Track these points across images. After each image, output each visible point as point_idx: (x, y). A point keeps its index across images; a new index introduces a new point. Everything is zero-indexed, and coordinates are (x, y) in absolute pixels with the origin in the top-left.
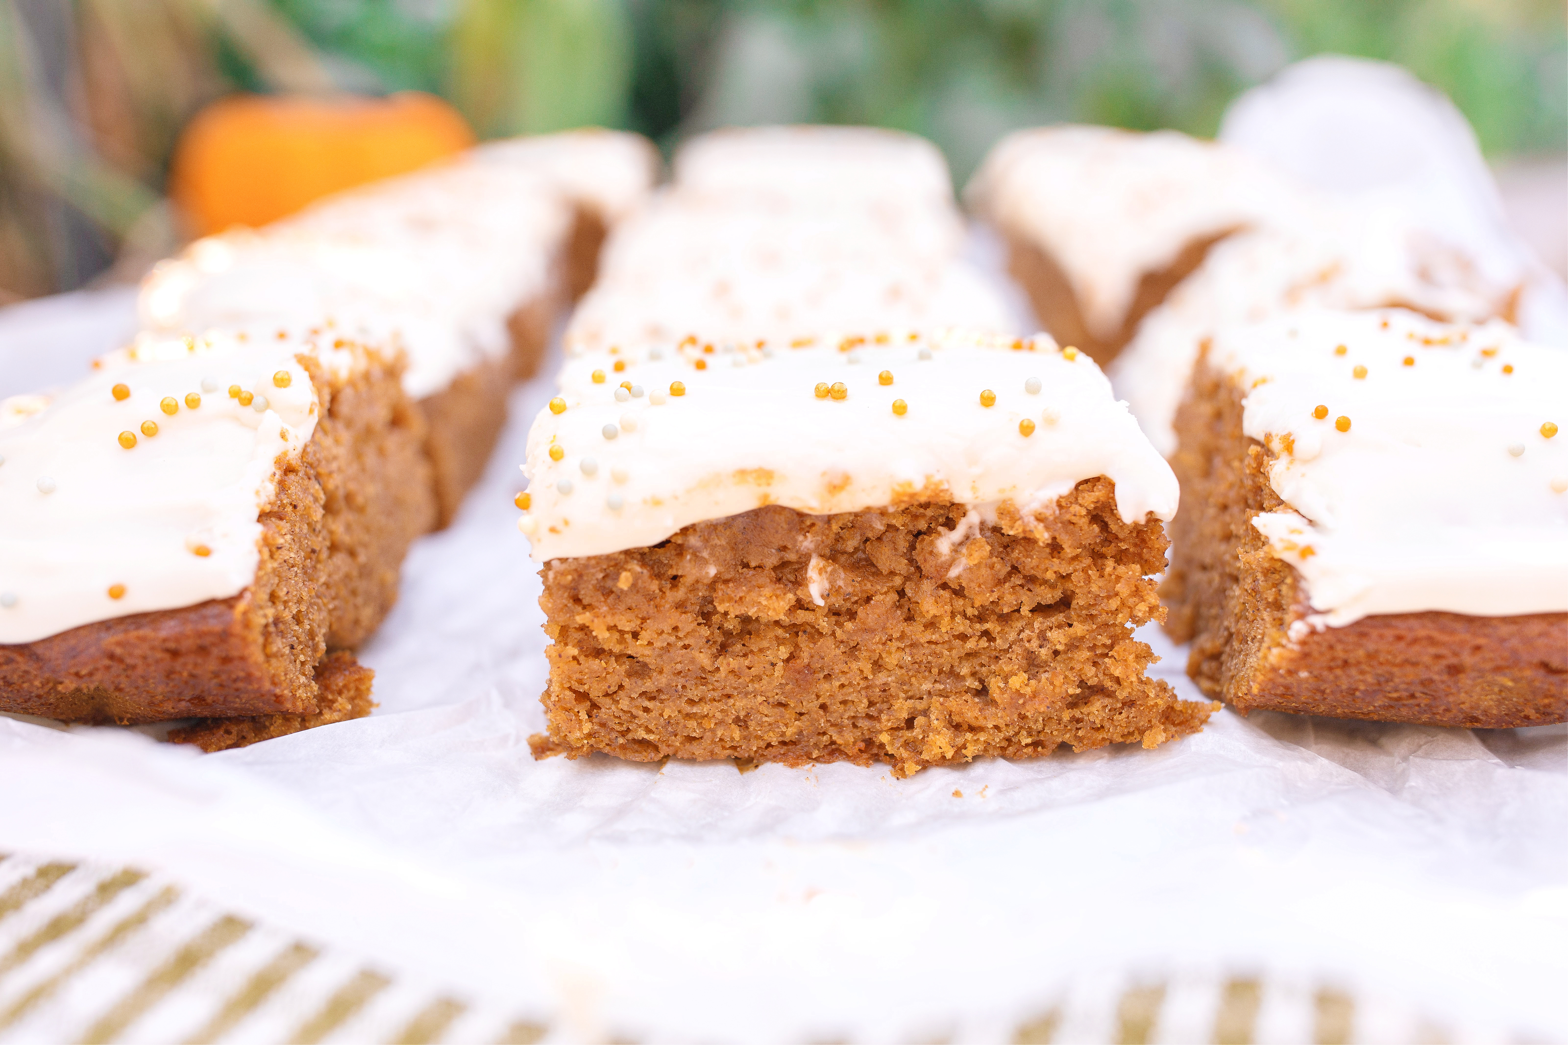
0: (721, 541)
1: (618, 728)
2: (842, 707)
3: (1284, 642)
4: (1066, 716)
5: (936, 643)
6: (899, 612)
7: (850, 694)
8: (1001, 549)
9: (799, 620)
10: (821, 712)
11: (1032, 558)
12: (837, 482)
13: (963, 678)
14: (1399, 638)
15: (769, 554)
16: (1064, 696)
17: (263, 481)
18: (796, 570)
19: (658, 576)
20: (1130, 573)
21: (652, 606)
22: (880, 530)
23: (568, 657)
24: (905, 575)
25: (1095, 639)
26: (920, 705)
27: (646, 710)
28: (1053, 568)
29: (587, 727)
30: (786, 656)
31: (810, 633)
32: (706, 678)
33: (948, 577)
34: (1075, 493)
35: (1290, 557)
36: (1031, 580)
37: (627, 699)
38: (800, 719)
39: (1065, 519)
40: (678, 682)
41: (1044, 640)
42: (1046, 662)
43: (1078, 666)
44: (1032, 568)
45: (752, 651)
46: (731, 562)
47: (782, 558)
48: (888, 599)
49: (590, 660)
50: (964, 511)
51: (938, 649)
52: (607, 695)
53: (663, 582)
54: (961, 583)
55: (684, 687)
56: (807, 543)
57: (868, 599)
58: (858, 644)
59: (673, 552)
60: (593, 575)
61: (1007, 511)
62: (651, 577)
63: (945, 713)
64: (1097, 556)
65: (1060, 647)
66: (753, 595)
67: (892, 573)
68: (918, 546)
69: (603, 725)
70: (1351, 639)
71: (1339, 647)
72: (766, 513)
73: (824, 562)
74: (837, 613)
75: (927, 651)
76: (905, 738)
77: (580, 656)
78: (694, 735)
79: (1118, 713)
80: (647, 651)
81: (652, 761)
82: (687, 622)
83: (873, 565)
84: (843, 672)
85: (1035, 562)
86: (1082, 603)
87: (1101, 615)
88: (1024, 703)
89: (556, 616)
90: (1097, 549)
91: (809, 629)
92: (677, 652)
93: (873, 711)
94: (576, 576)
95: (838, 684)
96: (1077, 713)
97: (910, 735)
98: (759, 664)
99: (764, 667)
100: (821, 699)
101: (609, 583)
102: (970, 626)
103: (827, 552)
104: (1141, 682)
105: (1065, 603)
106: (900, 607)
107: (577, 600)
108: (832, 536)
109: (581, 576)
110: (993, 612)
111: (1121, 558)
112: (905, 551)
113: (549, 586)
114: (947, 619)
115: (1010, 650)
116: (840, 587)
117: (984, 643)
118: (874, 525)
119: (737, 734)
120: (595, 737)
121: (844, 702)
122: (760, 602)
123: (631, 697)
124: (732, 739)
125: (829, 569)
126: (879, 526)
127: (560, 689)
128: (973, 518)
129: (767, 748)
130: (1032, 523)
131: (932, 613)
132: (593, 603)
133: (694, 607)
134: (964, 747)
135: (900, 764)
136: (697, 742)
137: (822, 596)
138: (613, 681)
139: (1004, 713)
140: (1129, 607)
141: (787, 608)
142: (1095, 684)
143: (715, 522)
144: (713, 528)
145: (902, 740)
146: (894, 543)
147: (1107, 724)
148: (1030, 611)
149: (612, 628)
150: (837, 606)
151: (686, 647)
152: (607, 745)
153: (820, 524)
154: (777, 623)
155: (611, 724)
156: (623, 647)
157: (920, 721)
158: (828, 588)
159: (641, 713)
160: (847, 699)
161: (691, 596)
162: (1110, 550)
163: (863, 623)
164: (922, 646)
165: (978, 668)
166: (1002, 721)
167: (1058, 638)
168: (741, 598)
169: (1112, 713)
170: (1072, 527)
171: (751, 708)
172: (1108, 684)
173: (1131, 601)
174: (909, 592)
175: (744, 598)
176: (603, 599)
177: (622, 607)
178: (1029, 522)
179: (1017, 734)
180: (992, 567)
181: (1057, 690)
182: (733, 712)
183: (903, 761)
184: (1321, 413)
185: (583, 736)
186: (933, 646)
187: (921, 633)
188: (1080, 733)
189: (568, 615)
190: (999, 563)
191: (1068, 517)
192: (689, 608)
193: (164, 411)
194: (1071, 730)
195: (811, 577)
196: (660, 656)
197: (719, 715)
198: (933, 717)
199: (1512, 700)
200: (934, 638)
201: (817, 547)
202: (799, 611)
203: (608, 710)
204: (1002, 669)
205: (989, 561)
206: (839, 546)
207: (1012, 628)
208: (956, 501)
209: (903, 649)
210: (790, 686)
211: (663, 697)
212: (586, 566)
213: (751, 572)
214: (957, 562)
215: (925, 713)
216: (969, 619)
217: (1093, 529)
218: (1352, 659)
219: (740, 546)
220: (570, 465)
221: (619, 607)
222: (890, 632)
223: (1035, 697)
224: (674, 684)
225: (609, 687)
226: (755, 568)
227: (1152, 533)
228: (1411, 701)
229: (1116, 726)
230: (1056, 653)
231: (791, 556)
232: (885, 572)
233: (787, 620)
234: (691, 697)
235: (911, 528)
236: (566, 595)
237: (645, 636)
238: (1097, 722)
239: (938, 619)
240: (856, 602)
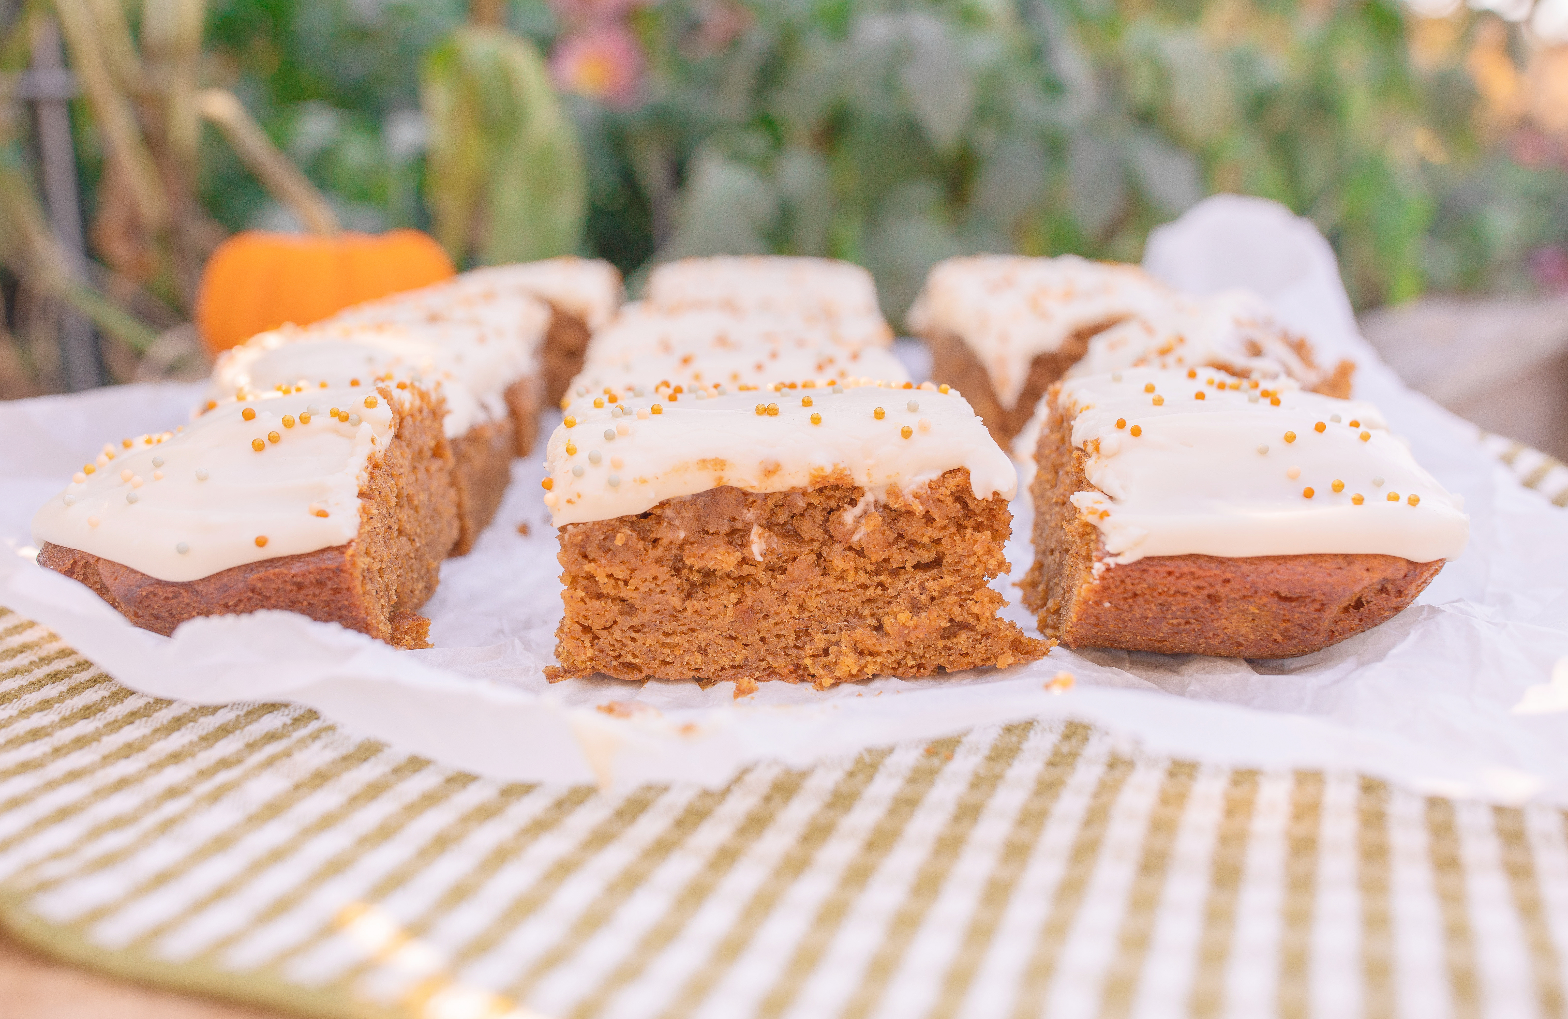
0: (688, 514)
1: (612, 653)
2: (777, 640)
3: (1091, 580)
4: (941, 644)
5: (845, 591)
6: (817, 568)
7: (782, 629)
8: (890, 520)
9: (745, 572)
10: (761, 643)
11: (912, 527)
12: (770, 468)
13: (865, 618)
14: (1170, 573)
15: (723, 523)
16: (938, 628)
17: (360, 471)
18: (742, 536)
19: (643, 539)
20: (984, 537)
21: (638, 560)
22: (803, 507)
23: (577, 598)
24: (821, 541)
25: (960, 587)
26: (834, 638)
27: (633, 640)
28: (927, 534)
29: (590, 652)
30: (735, 600)
31: (753, 584)
32: (677, 617)
33: (852, 541)
34: (942, 479)
35: (1092, 519)
36: (913, 543)
37: (619, 631)
38: (746, 649)
39: (935, 497)
40: (657, 619)
41: (924, 589)
42: (925, 605)
43: (948, 608)
44: (913, 534)
45: (710, 597)
46: (695, 529)
47: (732, 527)
48: (809, 558)
49: (594, 601)
50: (862, 492)
51: (846, 595)
52: (605, 628)
53: (647, 543)
54: (862, 545)
55: (661, 622)
56: (750, 515)
57: (795, 559)
58: (788, 591)
59: (654, 521)
60: (597, 536)
61: (893, 492)
62: (638, 538)
63: (852, 642)
64: (961, 527)
65: (935, 594)
66: (712, 552)
67: (812, 540)
68: (830, 519)
69: (602, 651)
70: (1136, 574)
71: (1128, 581)
72: (721, 493)
73: (762, 529)
74: (772, 570)
75: (838, 597)
76: (823, 662)
77: (586, 598)
78: (668, 660)
79: (979, 643)
80: (634, 594)
81: (636, 679)
82: (664, 573)
83: (799, 535)
84: (777, 613)
85: (914, 530)
86: (950, 561)
87: (964, 569)
88: (908, 633)
89: (570, 567)
90: (960, 521)
91: (752, 581)
92: (657, 596)
93: (799, 643)
94: (584, 537)
95: (773, 622)
96: (949, 643)
97: (826, 659)
98: (715, 606)
99: (720, 609)
100: (761, 633)
101: (608, 543)
102: (869, 579)
103: (765, 522)
104: (995, 619)
105: (937, 563)
106: (817, 565)
107: (585, 557)
108: (768, 510)
109: (588, 537)
110: (886, 568)
111: (978, 528)
112: (821, 523)
113: (565, 545)
114: (852, 572)
115: (899, 596)
116: (774, 549)
117: (879, 591)
118: (798, 503)
119: (699, 659)
120: (595, 661)
121: (778, 636)
122: (716, 557)
123: (622, 630)
124: (696, 663)
125: (766, 535)
126: (802, 504)
127: (571, 623)
128: (869, 497)
129: (721, 670)
130: (911, 499)
131: (841, 567)
132: (596, 558)
133: (668, 562)
134: (866, 666)
135: (819, 680)
136: (670, 665)
137: (761, 555)
138: (610, 617)
139: (894, 641)
140: (984, 563)
141: (736, 562)
142: (961, 620)
143: (684, 500)
144: (682, 504)
145: (821, 664)
146: (813, 517)
147: (971, 651)
148: (913, 567)
149: (610, 576)
150: (772, 564)
151: (663, 592)
152: (604, 666)
153: (759, 501)
154: (728, 575)
155: (607, 650)
156: (617, 591)
157: (833, 649)
158: (765, 548)
159: (629, 642)
160: (780, 633)
161: (666, 554)
162: (970, 523)
163: (791, 576)
164: (835, 593)
165: (875, 610)
166: (893, 647)
167: (934, 587)
168: (702, 555)
169: (974, 643)
170: (940, 503)
171: (710, 639)
172: (971, 620)
173: (985, 558)
174: (824, 554)
175: (704, 555)
176: (603, 555)
177: (617, 561)
178: (908, 499)
179: (904, 658)
180: (883, 534)
181: (932, 623)
182: (697, 642)
183: (821, 678)
184: (1121, 424)
185: (587, 659)
186: (843, 593)
187: (833, 583)
188: (951, 658)
189: (578, 567)
190: (889, 530)
191: (937, 496)
192: (665, 563)
193: (285, 425)
194: (945, 656)
195: (753, 540)
196: (644, 598)
197: (686, 645)
198: (843, 646)
199: (1263, 627)
200: (843, 587)
201: (757, 518)
202: (744, 566)
203: (605, 639)
204: (893, 610)
205: (881, 529)
206: (773, 520)
207: (900, 580)
208: (857, 485)
209: (820, 595)
210: (738, 623)
211: (646, 630)
212: (592, 530)
213: (710, 537)
214: (858, 530)
215: (837, 644)
216: (868, 573)
217: (956, 506)
218: (1139, 589)
219: (702, 518)
220: (581, 458)
221: (615, 561)
222: (811, 582)
223: (916, 628)
224: (654, 620)
225: (607, 622)
226: (712, 534)
227: (1000, 510)
228: (1188, 627)
229: (978, 653)
230: (933, 599)
231: (739, 525)
232: (807, 540)
233: (736, 572)
234: (666, 630)
235: (825, 506)
236: (577, 551)
237: (633, 583)
238: (964, 649)
239: (845, 573)
240: (786, 561)
